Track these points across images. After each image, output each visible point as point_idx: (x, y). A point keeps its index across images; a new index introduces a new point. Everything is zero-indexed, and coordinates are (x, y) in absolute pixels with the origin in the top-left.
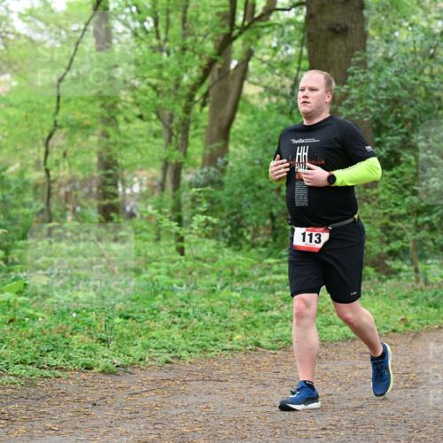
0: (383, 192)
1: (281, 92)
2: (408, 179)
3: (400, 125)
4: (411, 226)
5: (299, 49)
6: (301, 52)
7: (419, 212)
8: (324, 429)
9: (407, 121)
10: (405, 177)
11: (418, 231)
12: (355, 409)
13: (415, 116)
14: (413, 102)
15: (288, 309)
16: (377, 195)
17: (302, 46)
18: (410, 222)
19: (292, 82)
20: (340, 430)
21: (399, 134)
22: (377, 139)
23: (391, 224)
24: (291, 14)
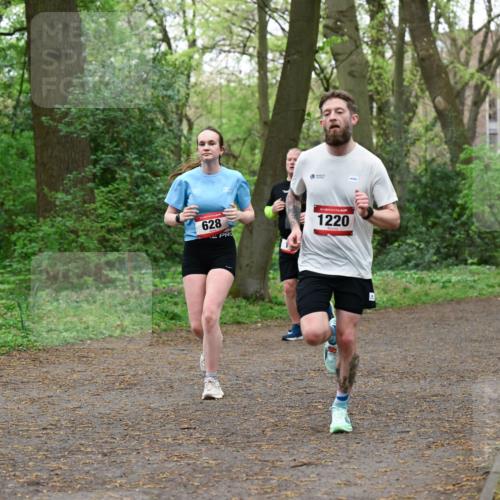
0: (101, 207)
1: (3, 113)
2: (124, 194)
3: (115, 144)
4: (125, 238)
5: (21, 72)
6: (23, 75)
7: (134, 225)
8: (44, 429)
9: (122, 140)
10: (120, 193)
11: (133, 244)
12: (74, 409)
13: (130, 136)
14: (128, 123)
15: (11, 316)
16: (95, 209)
17: (23, 69)
18: (125, 235)
19: (14, 103)
20: (60, 429)
21: (114, 153)
22: (93, 157)
23: (108, 236)
24: (12, 39)
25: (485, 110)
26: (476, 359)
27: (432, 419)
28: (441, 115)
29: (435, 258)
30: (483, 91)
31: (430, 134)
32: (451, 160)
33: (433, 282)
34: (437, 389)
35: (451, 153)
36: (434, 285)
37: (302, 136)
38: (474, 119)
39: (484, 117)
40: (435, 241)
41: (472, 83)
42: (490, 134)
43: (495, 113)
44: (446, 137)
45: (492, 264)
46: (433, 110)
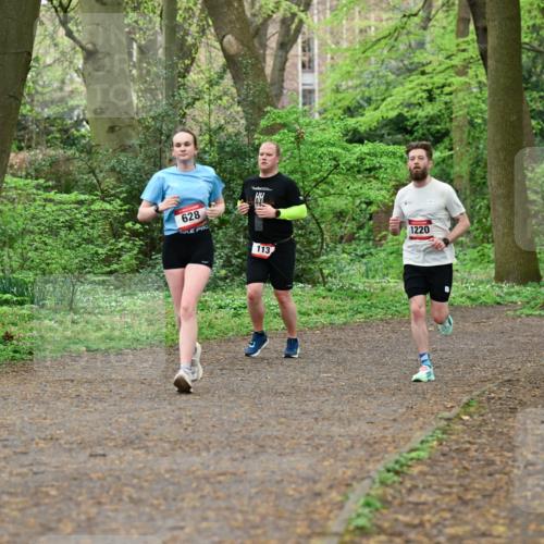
25: (297, 56)
26: (283, 420)
27: (219, 509)
28: (231, 62)
29: (223, 272)
30: (293, 26)
31: (216, 90)
32: (247, 129)
33: (221, 307)
34: (225, 465)
35: (247, 119)
36: (222, 313)
37: (26, 90)
38: (281, 68)
39: (295, 65)
40: (223, 247)
41: (278, 16)
42: (304, 91)
43: (311, 61)
44: (239, 95)
45: (308, 282)
46: (221, 54)
